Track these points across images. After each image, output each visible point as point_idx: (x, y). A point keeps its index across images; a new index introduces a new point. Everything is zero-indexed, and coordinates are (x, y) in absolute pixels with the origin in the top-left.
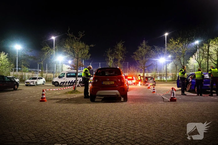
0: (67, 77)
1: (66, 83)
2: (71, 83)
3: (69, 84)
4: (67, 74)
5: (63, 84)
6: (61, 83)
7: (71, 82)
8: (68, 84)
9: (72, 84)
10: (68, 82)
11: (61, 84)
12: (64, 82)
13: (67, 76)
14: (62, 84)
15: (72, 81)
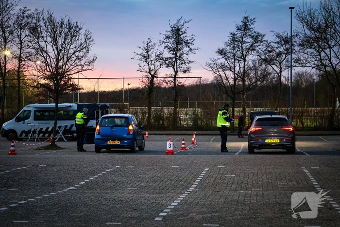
0: (35, 120)
1: (34, 132)
2: (44, 133)
3: (41, 135)
4: (35, 111)
5: (26, 136)
6: (23, 132)
7: (44, 130)
8: (39, 135)
9: (47, 135)
10: (38, 130)
11: (21, 135)
12: (29, 131)
13: (36, 118)
14: (24, 134)
15: (48, 128)
